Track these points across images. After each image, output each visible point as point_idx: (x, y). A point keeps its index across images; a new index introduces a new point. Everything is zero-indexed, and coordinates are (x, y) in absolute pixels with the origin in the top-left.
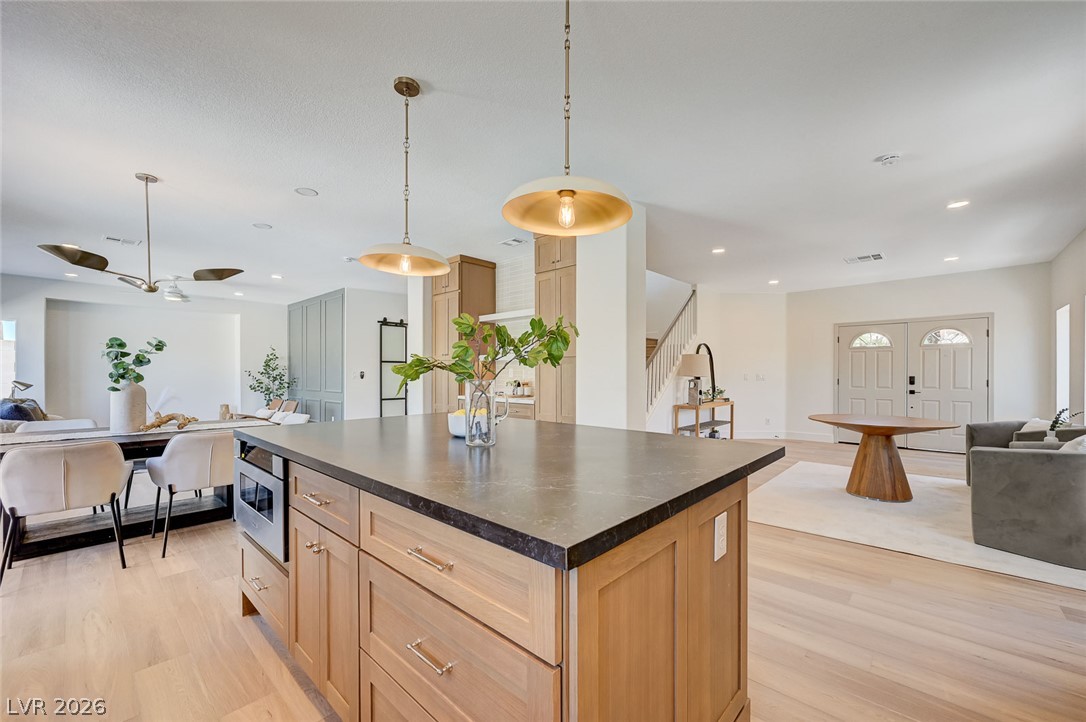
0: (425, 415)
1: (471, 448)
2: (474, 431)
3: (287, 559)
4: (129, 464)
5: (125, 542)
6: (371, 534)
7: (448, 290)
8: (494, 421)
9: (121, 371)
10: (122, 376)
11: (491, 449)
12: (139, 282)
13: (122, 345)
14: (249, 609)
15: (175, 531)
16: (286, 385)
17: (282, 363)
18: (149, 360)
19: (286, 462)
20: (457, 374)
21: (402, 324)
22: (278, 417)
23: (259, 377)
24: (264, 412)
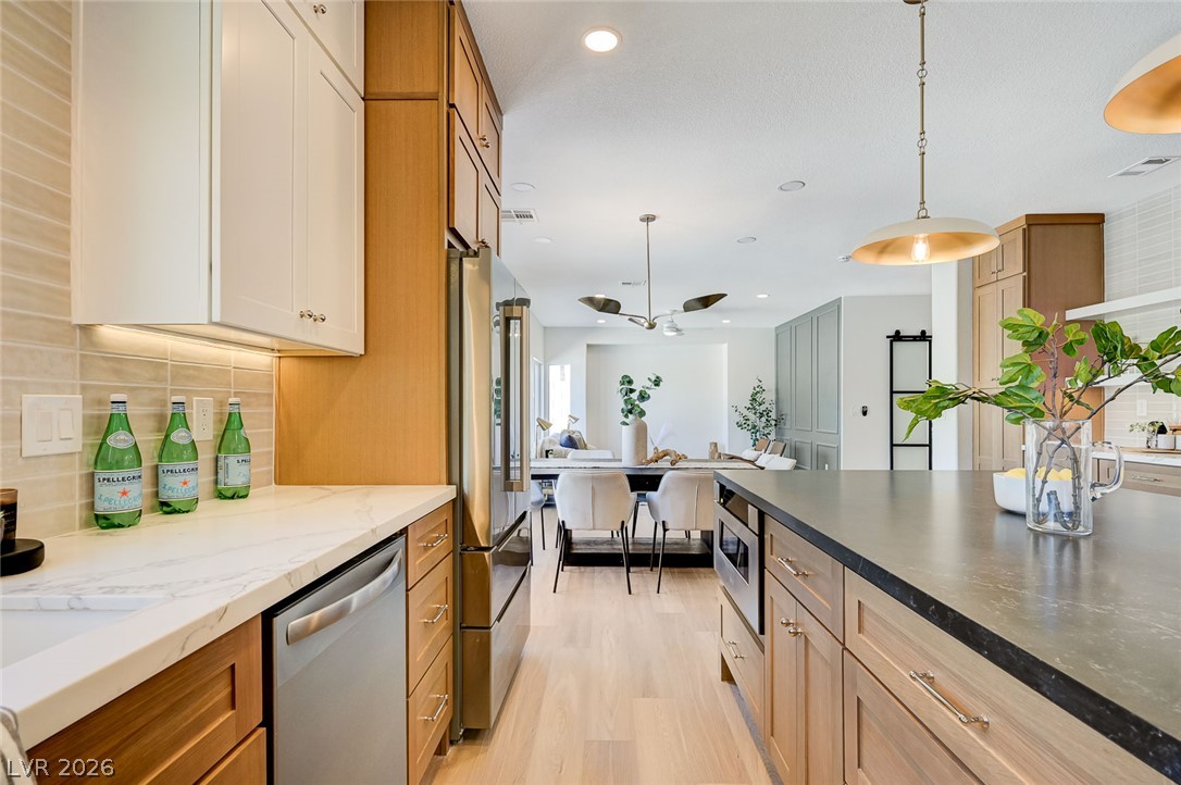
0: (961, 473)
1: (1037, 536)
2: (1044, 506)
3: (762, 631)
4: (634, 495)
5: (632, 569)
6: (860, 632)
7: (1001, 276)
8: (1086, 494)
9: (630, 407)
10: (630, 412)
11: (1083, 544)
12: (643, 320)
13: (630, 382)
14: (727, 676)
15: (668, 569)
16: (773, 423)
17: (769, 397)
18: (649, 397)
19: (761, 516)
20: (1010, 409)
21: (924, 337)
22: (765, 460)
23: (746, 412)
24: (749, 454)
